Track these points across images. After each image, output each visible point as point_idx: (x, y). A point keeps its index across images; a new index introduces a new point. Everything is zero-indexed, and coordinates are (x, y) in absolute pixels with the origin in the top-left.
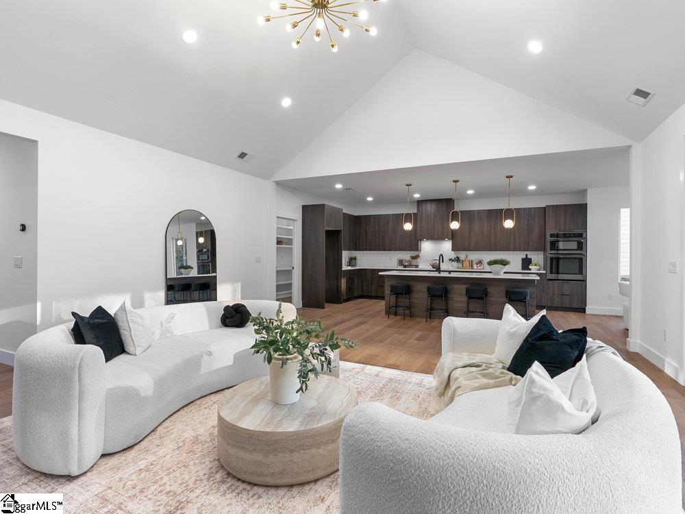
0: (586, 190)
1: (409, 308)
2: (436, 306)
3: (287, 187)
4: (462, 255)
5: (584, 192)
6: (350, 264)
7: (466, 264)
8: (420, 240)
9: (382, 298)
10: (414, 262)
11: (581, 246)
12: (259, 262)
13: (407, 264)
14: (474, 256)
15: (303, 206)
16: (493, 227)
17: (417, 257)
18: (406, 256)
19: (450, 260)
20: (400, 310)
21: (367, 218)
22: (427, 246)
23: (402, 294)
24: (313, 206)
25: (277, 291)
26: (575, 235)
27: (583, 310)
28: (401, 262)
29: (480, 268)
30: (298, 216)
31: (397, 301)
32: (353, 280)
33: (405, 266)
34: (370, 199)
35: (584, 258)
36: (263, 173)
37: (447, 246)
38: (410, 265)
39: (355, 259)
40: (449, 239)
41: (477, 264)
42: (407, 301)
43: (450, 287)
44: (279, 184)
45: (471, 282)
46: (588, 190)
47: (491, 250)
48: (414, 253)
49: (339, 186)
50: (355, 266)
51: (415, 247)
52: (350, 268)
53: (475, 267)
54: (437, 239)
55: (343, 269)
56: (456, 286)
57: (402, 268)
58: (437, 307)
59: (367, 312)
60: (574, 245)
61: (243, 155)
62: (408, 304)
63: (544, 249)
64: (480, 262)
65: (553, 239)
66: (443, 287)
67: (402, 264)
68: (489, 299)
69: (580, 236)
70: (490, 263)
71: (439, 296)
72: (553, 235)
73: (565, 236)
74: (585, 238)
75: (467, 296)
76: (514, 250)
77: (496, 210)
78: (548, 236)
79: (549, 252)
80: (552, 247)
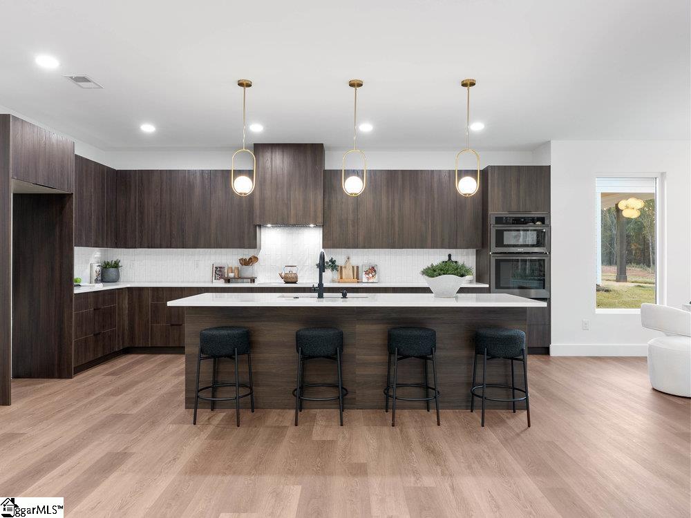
0: (549, 141)
1: (250, 386)
2: (313, 377)
4: (340, 256)
5: (546, 145)
6: (103, 278)
7: (348, 273)
8: (260, 226)
9: (179, 350)
10: (248, 271)
11: (543, 239)
13: (231, 275)
14: (360, 258)
16: (397, 203)
17: (253, 260)
18: (229, 258)
20: (225, 394)
22: (272, 239)
23: (231, 356)
26: (534, 220)
27: (546, 351)
28: (219, 272)
29: (373, 282)
31: (216, 372)
33: (228, 281)
34: (148, 128)
35: (546, 259)
37: (312, 239)
38: (239, 278)
39: (116, 265)
40: (317, 226)
41: (367, 273)
42: (244, 368)
43: (346, 330)
45: (394, 315)
46: (553, 143)
47: (393, 247)
48: (247, 253)
50: (115, 281)
51: (248, 240)
52: (100, 287)
53: (365, 280)
54: (294, 225)
55: (76, 291)
56: (361, 328)
57: (221, 284)
59: (136, 402)
60: (531, 237)
62: (245, 378)
63: (481, 246)
64: (372, 270)
65: (500, 227)
66: (331, 332)
67: (222, 276)
68: (438, 353)
69: (539, 221)
70: (432, 272)
71: (328, 357)
72: (499, 220)
73: (517, 221)
74: (549, 226)
75: (391, 353)
76: (433, 247)
77: (403, 172)
78: (492, 220)
79: (494, 249)
80: (500, 242)
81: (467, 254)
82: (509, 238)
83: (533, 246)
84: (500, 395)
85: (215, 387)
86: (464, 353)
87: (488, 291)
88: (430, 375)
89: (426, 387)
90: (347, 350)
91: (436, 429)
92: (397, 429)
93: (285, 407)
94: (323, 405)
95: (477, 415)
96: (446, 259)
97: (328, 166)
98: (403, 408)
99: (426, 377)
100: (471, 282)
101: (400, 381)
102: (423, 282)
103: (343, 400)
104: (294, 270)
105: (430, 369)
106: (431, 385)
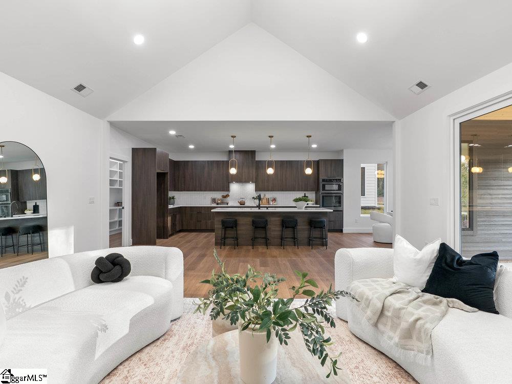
0: (343, 150)
1: (237, 239)
3: (119, 128)
4: (262, 194)
5: (341, 152)
7: (264, 201)
8: (230, 183)
10: (225, 200)
11: (340, 188)
12: (93, 202)
13: (219, 202)
14: (269, 195)
15: (132, 148)
16: (284, 173)
17: (227, 196)
18: (218, 195)
19: (253, 198)
21: (186, 163)
22: (235, 187)
23: (230, 228)
24: (144, 149)
25: (110, 229)
26: (336, 180)
27: (341, 231)
28: (214, 200)
29: (275, 204)
30: (128, 158)
31: (225, 233)
32: (176, 217)
33: (218, 204)
34: (191, 147)
35: (342, 196)
36: (97, 111)
37: (251, 187)
38: (222, 203)
39: (174, 198)
40: (253, 182)
41: (272, 201)
42: (234, 232)
43: (269, 219)
44: (113, 124)
45: (284, 215)
46: (345, 151)
48: (225, 193)
49: (172, 132)
51: (226, 188)
52: (172, 206)
53: (271, 204)
54: (244, 182)
56: (273, 219)
57: (215, 205)
58: (257, 236)
59: (197, 244)
61: (80, 88)
62: (235, 236)
63: (317, 190)
64: (274, 200)
65: (324, 183)
66: (264, 220)
67: (215, 202)
68: (298, 227)
69: (339, 181)
70: (296, 200)
71: (262, 228)
72: (323, 180)
73: (331, 181)
74: (343, 182)
75: (283, 227)
76: (298, 191)
77: (286, 161)
78: (321, 181)
79: (321, 191)
80: (324, 189)
81: (312, 193)
82: (327, 187)
83: (337, 190)
84: (318, 241)
85: (225, 238)
86: (307, 227)
87: (319, 207)
88: (296, 235)
89: (294, 238)
90: (269, 226)
91: (297, 250)
92: (285, 250)
93: (248, 245)
94: (261, 244)
95: (311, 247)
96: (304, 195)
97: (257, 159)
98: (287, 245)
99: (294, 235)
100: (313, 204)
101: (286, 236)
102: (294, 204)
103: (267, 243)
104: (243, 200)
105: (296, 231)
106: (296, 237)
